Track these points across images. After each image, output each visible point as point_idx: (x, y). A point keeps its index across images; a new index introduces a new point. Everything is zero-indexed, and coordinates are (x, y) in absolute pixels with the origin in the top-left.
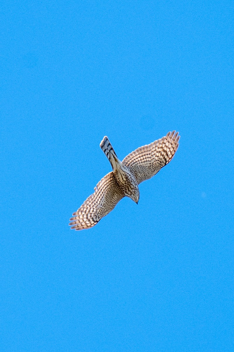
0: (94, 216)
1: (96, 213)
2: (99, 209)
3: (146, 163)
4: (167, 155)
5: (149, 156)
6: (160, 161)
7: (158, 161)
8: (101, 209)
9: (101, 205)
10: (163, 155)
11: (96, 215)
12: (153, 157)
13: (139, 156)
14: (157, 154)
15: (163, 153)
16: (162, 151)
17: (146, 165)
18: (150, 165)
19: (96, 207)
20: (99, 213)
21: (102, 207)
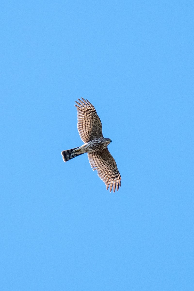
0: (114, 172)
1: (113, 170)
2: (111, 167)
3: (91, 125)
4: (91, 110)
5: (87, 122)
6: (93, 115)
7: (93, 116)
8: (111, 166)
9: (109, 165)
10: (90, 112)
11: (114, 171)
12: (89, 119)
13: (84, 129)
14: (88, 116)
15: (88, 112)
16: (87, 112)
17: (93, 125)
18: (93, 123)
19: (109, 170)
20: (113, 168)
21: (110, 165)
